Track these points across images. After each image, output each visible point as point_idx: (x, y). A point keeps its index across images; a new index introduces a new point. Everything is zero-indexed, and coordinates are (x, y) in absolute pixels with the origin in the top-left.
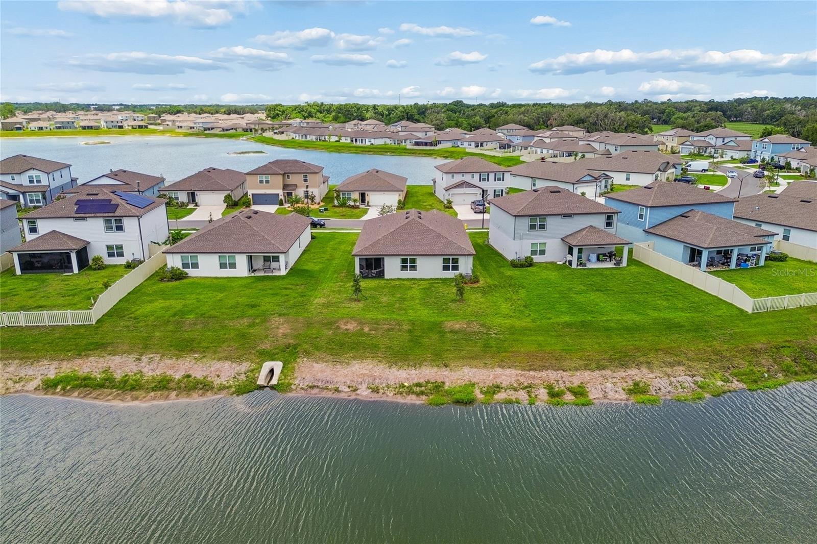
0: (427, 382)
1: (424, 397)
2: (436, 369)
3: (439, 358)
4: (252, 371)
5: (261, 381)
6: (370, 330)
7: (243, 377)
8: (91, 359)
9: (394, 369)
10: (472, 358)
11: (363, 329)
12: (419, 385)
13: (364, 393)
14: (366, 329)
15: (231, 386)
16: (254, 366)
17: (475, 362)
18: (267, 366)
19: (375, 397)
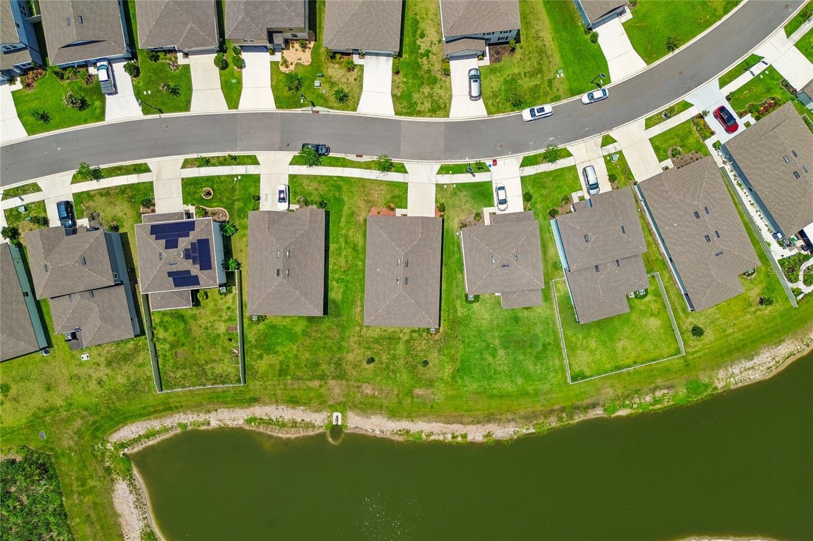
0: (404, 429)
1: (402, 436)
2: (407, 423)
3: (410, 417)
4: (329, 417)
5: (334, 423)
6: (378, 394)
7: (326, 421)
8: (256, 407)
9: (390, 422)
10: (424, 416)
11: (374, 394)
12: (400, 431)
13: (377, 432)
14: (376, 393)
15: (322, 427)
16: (329, 414)
17: (425, 419)
18: (335, 414)
19: (382, 436)
